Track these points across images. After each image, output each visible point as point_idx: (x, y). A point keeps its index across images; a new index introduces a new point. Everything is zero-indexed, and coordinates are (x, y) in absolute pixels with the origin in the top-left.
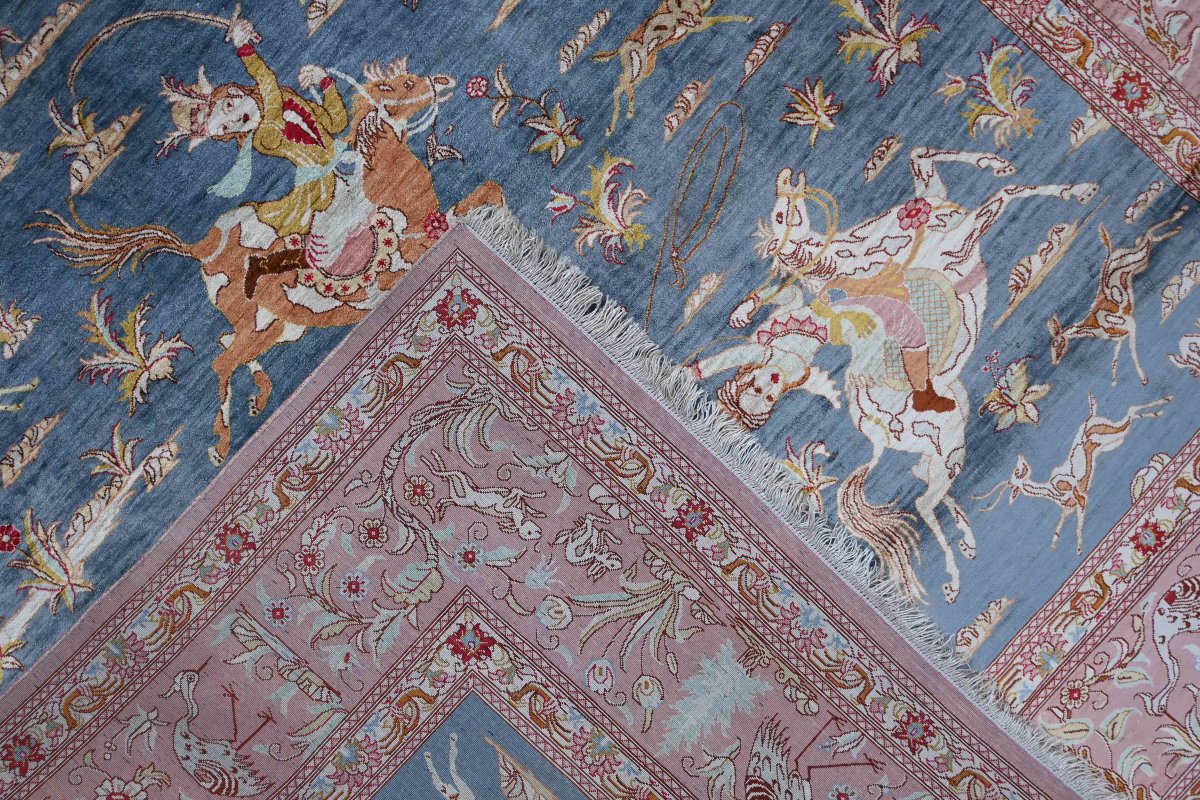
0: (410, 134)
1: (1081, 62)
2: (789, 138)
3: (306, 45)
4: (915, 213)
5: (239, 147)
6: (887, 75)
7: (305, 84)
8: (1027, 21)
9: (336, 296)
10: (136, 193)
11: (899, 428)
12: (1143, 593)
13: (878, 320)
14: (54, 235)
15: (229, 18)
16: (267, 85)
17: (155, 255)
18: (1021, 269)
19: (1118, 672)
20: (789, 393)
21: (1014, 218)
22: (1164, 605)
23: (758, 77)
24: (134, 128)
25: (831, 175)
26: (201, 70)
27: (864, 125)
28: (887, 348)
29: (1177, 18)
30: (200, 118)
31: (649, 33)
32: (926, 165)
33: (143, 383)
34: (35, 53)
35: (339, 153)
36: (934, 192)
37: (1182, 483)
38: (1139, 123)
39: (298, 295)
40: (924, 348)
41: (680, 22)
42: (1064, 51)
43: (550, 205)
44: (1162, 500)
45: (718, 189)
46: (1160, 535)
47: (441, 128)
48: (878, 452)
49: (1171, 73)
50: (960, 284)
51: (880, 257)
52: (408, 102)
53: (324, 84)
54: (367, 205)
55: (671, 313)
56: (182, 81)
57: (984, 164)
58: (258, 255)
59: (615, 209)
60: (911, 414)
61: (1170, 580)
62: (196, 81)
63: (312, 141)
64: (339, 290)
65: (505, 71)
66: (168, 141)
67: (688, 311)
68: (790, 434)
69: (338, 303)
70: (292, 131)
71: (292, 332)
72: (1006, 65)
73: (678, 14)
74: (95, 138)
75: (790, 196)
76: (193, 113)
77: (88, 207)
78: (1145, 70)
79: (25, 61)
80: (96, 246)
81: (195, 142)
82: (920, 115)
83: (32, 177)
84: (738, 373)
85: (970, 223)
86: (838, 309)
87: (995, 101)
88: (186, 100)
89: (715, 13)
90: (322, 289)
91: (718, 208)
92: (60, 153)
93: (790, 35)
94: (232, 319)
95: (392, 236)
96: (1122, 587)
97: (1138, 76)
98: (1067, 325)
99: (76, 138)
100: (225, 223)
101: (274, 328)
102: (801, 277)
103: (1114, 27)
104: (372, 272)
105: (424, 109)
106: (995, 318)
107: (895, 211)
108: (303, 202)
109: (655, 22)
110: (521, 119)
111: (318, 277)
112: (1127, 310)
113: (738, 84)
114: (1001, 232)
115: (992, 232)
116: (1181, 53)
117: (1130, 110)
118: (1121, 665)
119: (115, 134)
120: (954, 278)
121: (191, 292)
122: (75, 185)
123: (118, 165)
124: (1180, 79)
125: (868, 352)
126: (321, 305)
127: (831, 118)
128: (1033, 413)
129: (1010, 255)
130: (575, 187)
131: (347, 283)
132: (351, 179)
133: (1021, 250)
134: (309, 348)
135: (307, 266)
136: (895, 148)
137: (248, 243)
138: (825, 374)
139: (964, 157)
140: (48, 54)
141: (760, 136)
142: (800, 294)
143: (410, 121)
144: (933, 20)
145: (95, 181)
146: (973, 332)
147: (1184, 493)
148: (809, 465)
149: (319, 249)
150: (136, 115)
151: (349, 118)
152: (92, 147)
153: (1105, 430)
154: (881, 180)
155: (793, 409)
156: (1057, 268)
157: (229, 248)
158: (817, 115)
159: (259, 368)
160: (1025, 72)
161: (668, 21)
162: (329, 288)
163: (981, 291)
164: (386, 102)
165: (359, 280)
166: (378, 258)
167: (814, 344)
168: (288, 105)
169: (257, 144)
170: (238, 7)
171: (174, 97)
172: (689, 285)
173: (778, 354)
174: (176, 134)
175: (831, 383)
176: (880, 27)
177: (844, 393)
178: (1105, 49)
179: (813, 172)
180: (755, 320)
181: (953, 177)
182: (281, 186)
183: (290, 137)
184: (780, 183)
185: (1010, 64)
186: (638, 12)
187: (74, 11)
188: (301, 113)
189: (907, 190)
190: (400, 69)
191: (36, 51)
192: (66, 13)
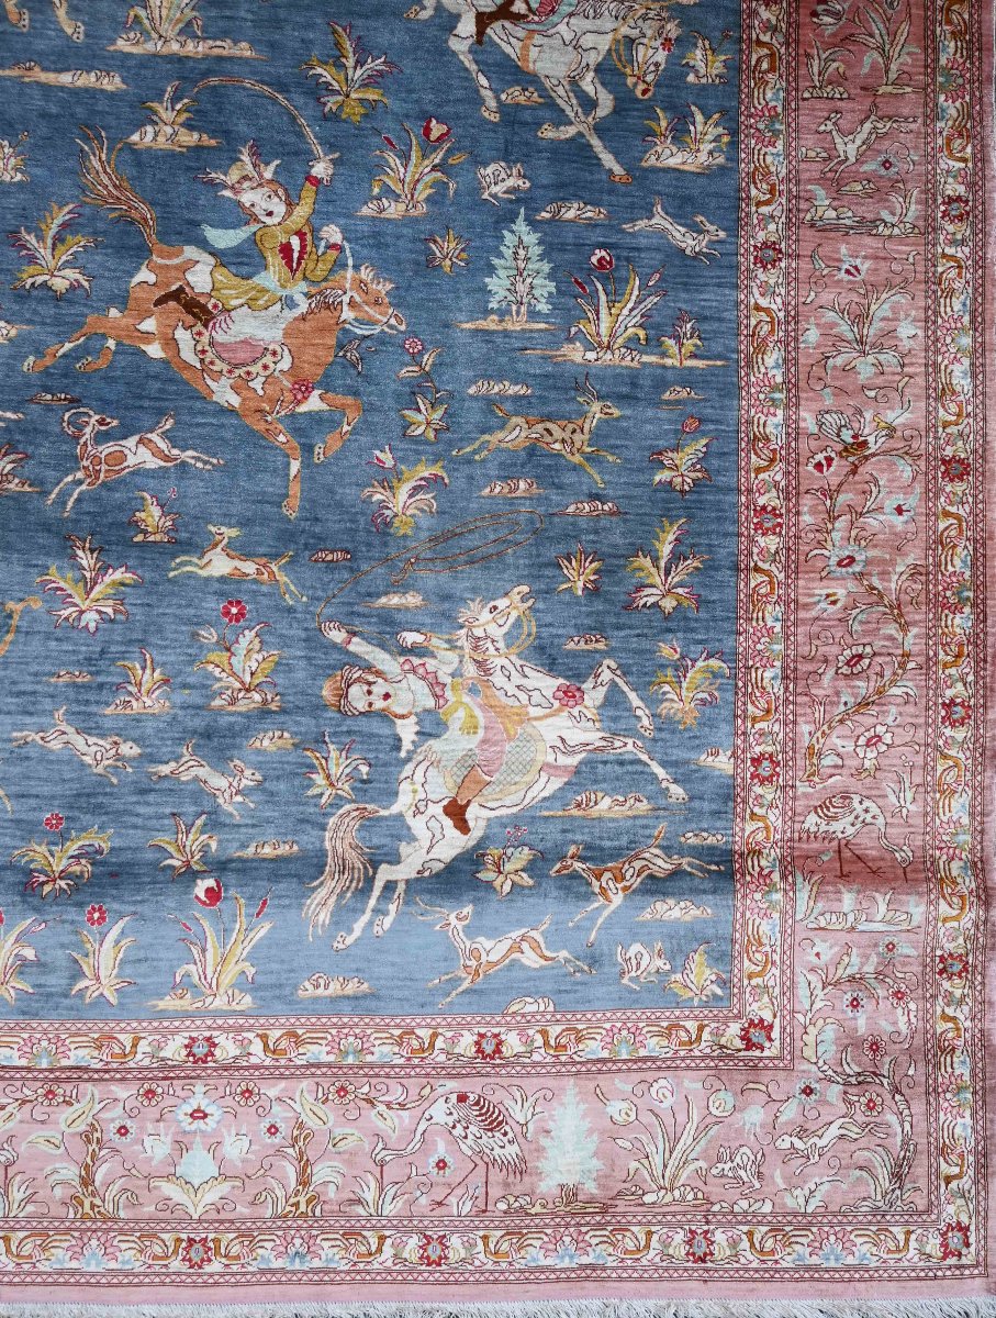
0: (347, 326)
1: (754, 720)
2: (548, 572)
3: (348, 216)
4: (570, 695)
5: (247, 223)
6: (642, 602)
7: (323, 234)
8: (751, 663)
9: (202, 361)
10: (163, 181)
11: (422, 809)
12: (450, 1076)
13: (481, 733)
14: (92, 148)
15: (325, 155)
16: (302, 211)
17: (132, 223)
18: (593, 796)
19: (382, 1108)
20: (385, 716)
21: (622, 763)
22: (454, 1098)
23: (571, 519)
24: (203, 148)
25: (548, 619)
26: (277, 162)
27: (598, 613)
28: (470, 754)
29: (836, 758)
30: (246, 184)
31: (540, 427)
32: (606, 675)
33: (40, 280)
34: (200, 49)
35: (298, 290)
36: (594, 696)
37: (544, 1033)
38: (750, 790)
39: (182, 335)
40: (488, 778)
41: (563, 441)
42: (753, 703)
43: (377, 453)
44: (522, 1032)
45: (479, 553)
46: (498, 1051)
47: (369, 343)
48: (395, 809)
49: (798, 783)
50: (548, 765)
51: (523, 697)
52: (367, 308)
53: (334, 247)
54: (279, 335)
55: (372, 590)
56: (260, 156)
57: (639, 712)
58: (187, 290)
59: (411, 496)
60: (438, 810)
61: (473, 1087)
62: (267, 164)
63: (291, 267)
64: (207, 360)
65: (440, 355)
66: (213, 175)
67: (383, 600)
68: (358, 739)
69: (198, 365)
70: (286, 250)
71: (154, 350)
72: (712, 672)
73: (567, 435)
74: (176, 128)
75: (513, 604)
76: (245, 178)
77: (127, 156)
78: (786, 766)
79: (190, 46)
80: (106, 181)
81: (227, 193)
82: (634, 643)
83: (118, 107)
84: (369, 668)
85: (594, 736)
86: (466, 699)
87: (684, 685)
88: (250, 167)
89: (587, 459)
90: (199, 348)
91: (467, 563)
92: (149, 113)
93: (614, 519)
94: (131, 303)
95: (272, 365)
96: (442, 1058)
97: (778, 764)
98: (583, 859)
99: (168, 116)
100: (190, 252)
101: (147, 337)
102: (467, 656)
103: (795, 722)
104: (237, 372)
105: (372, 322)
106: (547, 809)
107: (561, 681)
108: (246, 292)
109: (549, 425)
110: (417, 389)
111: (205, 339)
112: (625, 889)
113: (556, 510)
114: (605, 763)
115: (600, 756)
116: (816, 779)
117: (752, 779)
118: (389, 1105)
119: (190, 139)
120: (550, 758)
121: (127, 265)
122: (135, 137)
123: (173, 155)
124: (799, 793)
125: (456, 743)
126: (188, 354)
127: (585, 588)
128: (507, 888)
129: (596, 782)
130: (403, 460)
131: (217, 361)
132: (286, 311)
133: (604, 786)
134: (153, 370)
135: (206, 326)
136: (601, 646)
137: (189, 277)
138: (417, 728)
139: (632, 696)
140: (206, 57)
141: (534, 552)
142: (455, 665)
143: (356, 320)
144: (701, 602)
145: (149, 148)
146: (525, 802)
147: (539, 1041)
148: (348, 770)
149: (224, 325)
150: (213, 142)
151: (325, 279)
152: (169, 130)
153: (536, 947)
154: (574, 654)
155: (376, 727)
156: (613, 820)
157: (176, 267)
158: (578, 578)
159: (113, 348)
160: (718, 689)
161: (558, 433)
162: (203, 352)
163: (557, 783)
164: (355, 295)
165: (226, 368)
166: (249, 368)
167: (430, 703)
168: (301, 234)
169: (260, 233)
170: (337, 155)
171: (245, 158)
172: (402, 587)
173: (404, 684)
174: (222, 177)
175: (415, 738)
176: (667, 573)
177: (414, 752)
178: (776, 728)
179: (541, 605)
180: (415, 650)
181: (614, 700)
182: (245, 270)
183: (281, 251)
184: (516, 590)
185: (715, 675)
186: (547, 410)
187: (249, 53)
188: (303, 247)
189: (580, 677)
190: (383, 288)
191: (202, 48)
192: (244, 50)
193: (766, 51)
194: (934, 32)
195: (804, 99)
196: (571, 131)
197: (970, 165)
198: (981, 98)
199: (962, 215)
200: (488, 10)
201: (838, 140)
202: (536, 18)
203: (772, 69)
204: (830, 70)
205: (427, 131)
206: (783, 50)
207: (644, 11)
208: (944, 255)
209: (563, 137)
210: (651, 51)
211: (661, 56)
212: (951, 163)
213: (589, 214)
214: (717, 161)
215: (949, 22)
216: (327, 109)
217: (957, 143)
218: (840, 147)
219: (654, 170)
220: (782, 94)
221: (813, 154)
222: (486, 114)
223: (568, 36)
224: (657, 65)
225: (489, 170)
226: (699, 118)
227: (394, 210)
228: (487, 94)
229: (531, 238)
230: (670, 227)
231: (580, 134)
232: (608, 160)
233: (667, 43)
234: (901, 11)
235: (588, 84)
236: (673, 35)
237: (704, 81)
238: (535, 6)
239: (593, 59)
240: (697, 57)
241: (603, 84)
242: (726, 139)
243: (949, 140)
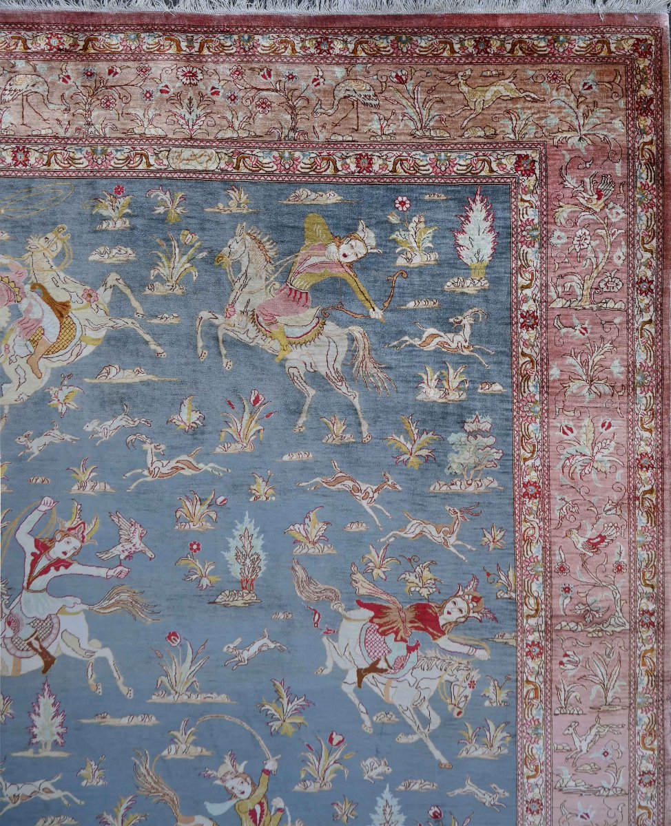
3: (287, 792)
7: (273, 803)
10: (182, 776)
14: (141, 762)
16: (261, 790)
17: (166, 803)
24: (204, 756)
26: (246, 762)
30: (229, 777)
34: (199, 698)
53: (279, 810)
56: (235, 759)
62: (240, 764)
66: (210, 772)
70: (253, 813)
74: (188, 745)
76: (228, 773)
77: (162, 765)
79: (194, 696)
80: (150, 780)
81: (218, 782)
83: (154, 735)
88: (230, 766)
92: (172, 737)
99: (182, 738)
100: (199, 819)
119: (196, 751)
122: (165, 753)
123: (185, 761)
140: (203, 703)
145: (173, 759)
150: (209, 753)
152: (183, 747)
168: (261, 804)
169: (237, 806)
170: (280, 756)
171: (228, 761)
174: (215, 773)
183: (250, 814)
187: (226, 700)
188: (262, 811)
191: (201, 698)
192: (223, 698)
193: (532, 687)
194: (634, 671)
195: (555, 715)
196: (416, 738)
197: (656, 752)
198: (663, 710)
199: (651, 782)
200: (364, 667)
201: (576, 740)
202: (393, 671)
203: (536, 697)
204: (571, 697)
205: (331, 740)
206: (542, 686)
207: (457, 665)
208: (640, 807)
209: (411, 742)
210: (462, 689)
211: (469, 692)
212: (645, 751)
213: (428, 787)
214: (503, 752)
215: (644, 664)
216: (273, 729)
217: (648, 740)
218: (578, 744)
219: (466, 759)
220: (542, 712)
221: (561, 747)
222: (365, 729)
223: (412, 681)
224: (466, 697)
225: (368, 762)
226: (492, 727)
227: (313, 787)
228: (365, 717)
229: (394, 802)
230: (476, 791)
231: (421, 740)
232: (438, 755)
233: (472, 685)
234: (614, 660)
235: (425, 710)
236: (475, 679)
237: (495, 705)
238: (391, 664)
239: (427, 694)
240: (490, 692)
241: (434, 709)
242: (508, 739)
243: (643, 737)
